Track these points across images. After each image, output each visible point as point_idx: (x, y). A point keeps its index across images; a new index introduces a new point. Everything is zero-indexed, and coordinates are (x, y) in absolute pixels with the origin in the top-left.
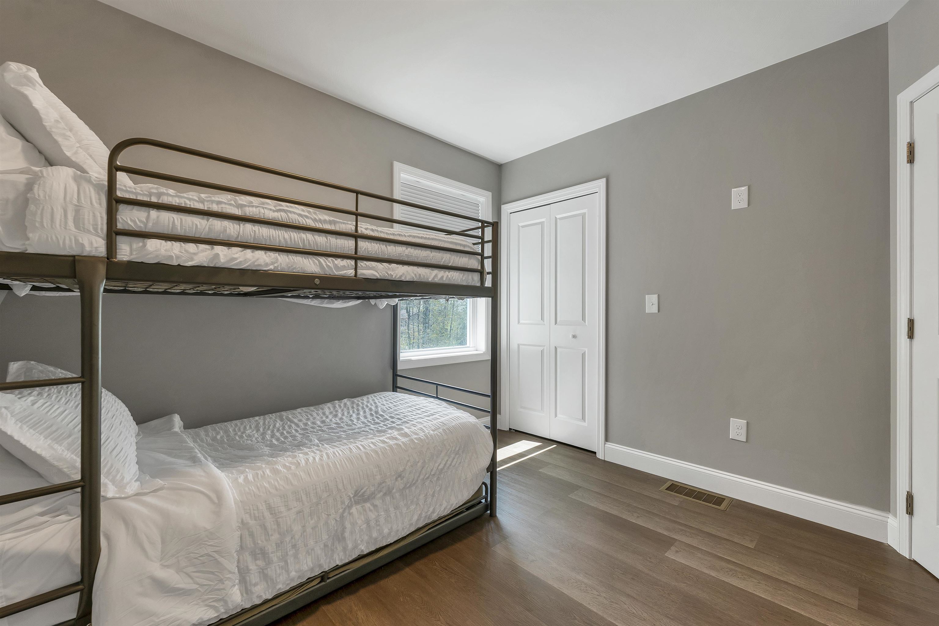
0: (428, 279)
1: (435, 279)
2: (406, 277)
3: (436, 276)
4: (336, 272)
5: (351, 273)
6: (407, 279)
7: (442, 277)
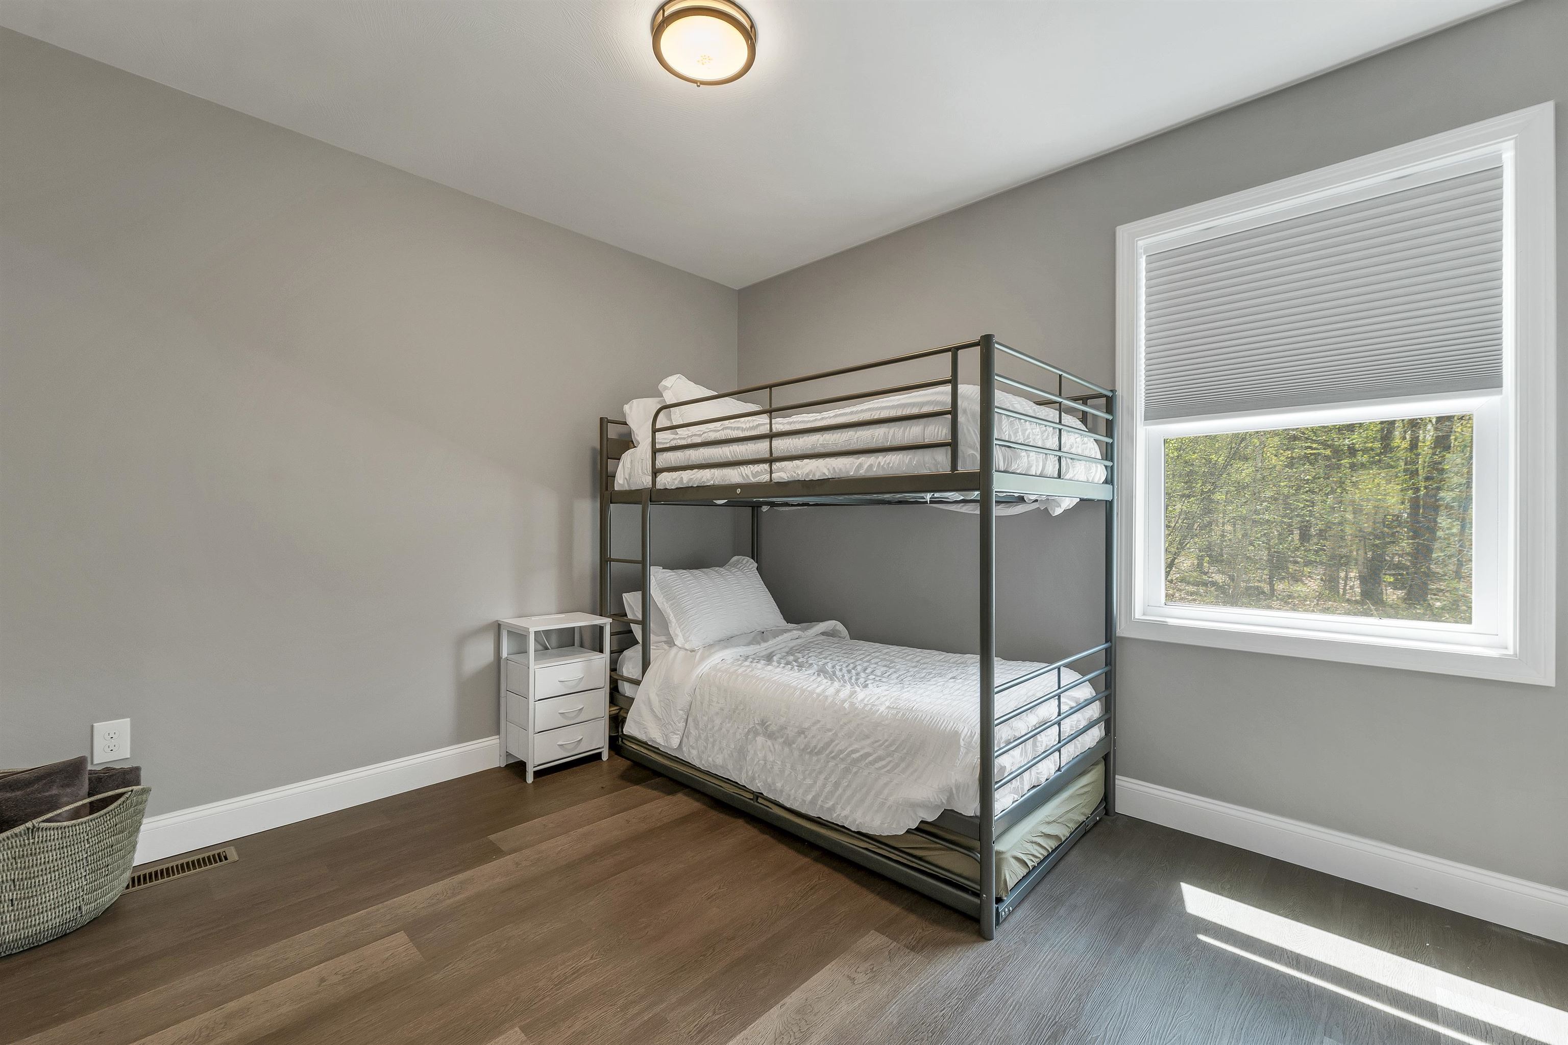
0: (848, 472)
1: (861, 472)
2: (814, 475)
3: (860, 466)
4: (753, 478)
5: (765, 478)
6: (817, 478)
7: (871, 466)
